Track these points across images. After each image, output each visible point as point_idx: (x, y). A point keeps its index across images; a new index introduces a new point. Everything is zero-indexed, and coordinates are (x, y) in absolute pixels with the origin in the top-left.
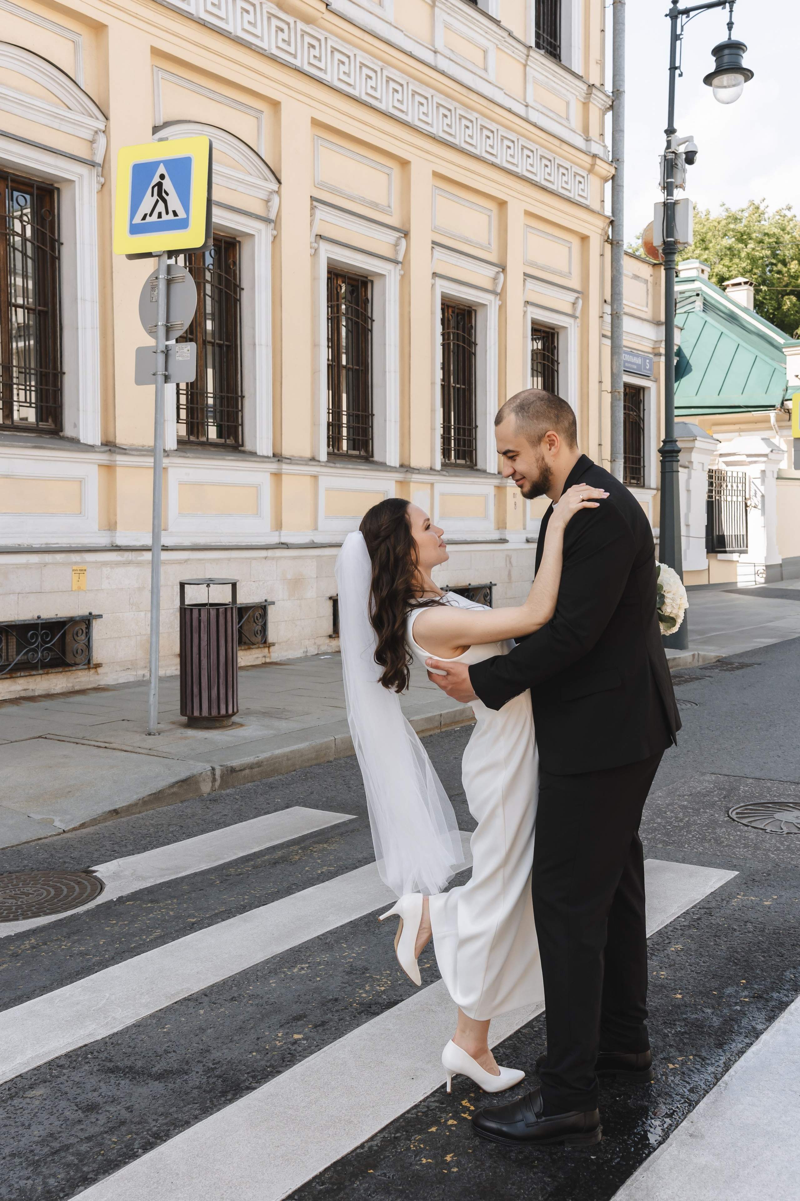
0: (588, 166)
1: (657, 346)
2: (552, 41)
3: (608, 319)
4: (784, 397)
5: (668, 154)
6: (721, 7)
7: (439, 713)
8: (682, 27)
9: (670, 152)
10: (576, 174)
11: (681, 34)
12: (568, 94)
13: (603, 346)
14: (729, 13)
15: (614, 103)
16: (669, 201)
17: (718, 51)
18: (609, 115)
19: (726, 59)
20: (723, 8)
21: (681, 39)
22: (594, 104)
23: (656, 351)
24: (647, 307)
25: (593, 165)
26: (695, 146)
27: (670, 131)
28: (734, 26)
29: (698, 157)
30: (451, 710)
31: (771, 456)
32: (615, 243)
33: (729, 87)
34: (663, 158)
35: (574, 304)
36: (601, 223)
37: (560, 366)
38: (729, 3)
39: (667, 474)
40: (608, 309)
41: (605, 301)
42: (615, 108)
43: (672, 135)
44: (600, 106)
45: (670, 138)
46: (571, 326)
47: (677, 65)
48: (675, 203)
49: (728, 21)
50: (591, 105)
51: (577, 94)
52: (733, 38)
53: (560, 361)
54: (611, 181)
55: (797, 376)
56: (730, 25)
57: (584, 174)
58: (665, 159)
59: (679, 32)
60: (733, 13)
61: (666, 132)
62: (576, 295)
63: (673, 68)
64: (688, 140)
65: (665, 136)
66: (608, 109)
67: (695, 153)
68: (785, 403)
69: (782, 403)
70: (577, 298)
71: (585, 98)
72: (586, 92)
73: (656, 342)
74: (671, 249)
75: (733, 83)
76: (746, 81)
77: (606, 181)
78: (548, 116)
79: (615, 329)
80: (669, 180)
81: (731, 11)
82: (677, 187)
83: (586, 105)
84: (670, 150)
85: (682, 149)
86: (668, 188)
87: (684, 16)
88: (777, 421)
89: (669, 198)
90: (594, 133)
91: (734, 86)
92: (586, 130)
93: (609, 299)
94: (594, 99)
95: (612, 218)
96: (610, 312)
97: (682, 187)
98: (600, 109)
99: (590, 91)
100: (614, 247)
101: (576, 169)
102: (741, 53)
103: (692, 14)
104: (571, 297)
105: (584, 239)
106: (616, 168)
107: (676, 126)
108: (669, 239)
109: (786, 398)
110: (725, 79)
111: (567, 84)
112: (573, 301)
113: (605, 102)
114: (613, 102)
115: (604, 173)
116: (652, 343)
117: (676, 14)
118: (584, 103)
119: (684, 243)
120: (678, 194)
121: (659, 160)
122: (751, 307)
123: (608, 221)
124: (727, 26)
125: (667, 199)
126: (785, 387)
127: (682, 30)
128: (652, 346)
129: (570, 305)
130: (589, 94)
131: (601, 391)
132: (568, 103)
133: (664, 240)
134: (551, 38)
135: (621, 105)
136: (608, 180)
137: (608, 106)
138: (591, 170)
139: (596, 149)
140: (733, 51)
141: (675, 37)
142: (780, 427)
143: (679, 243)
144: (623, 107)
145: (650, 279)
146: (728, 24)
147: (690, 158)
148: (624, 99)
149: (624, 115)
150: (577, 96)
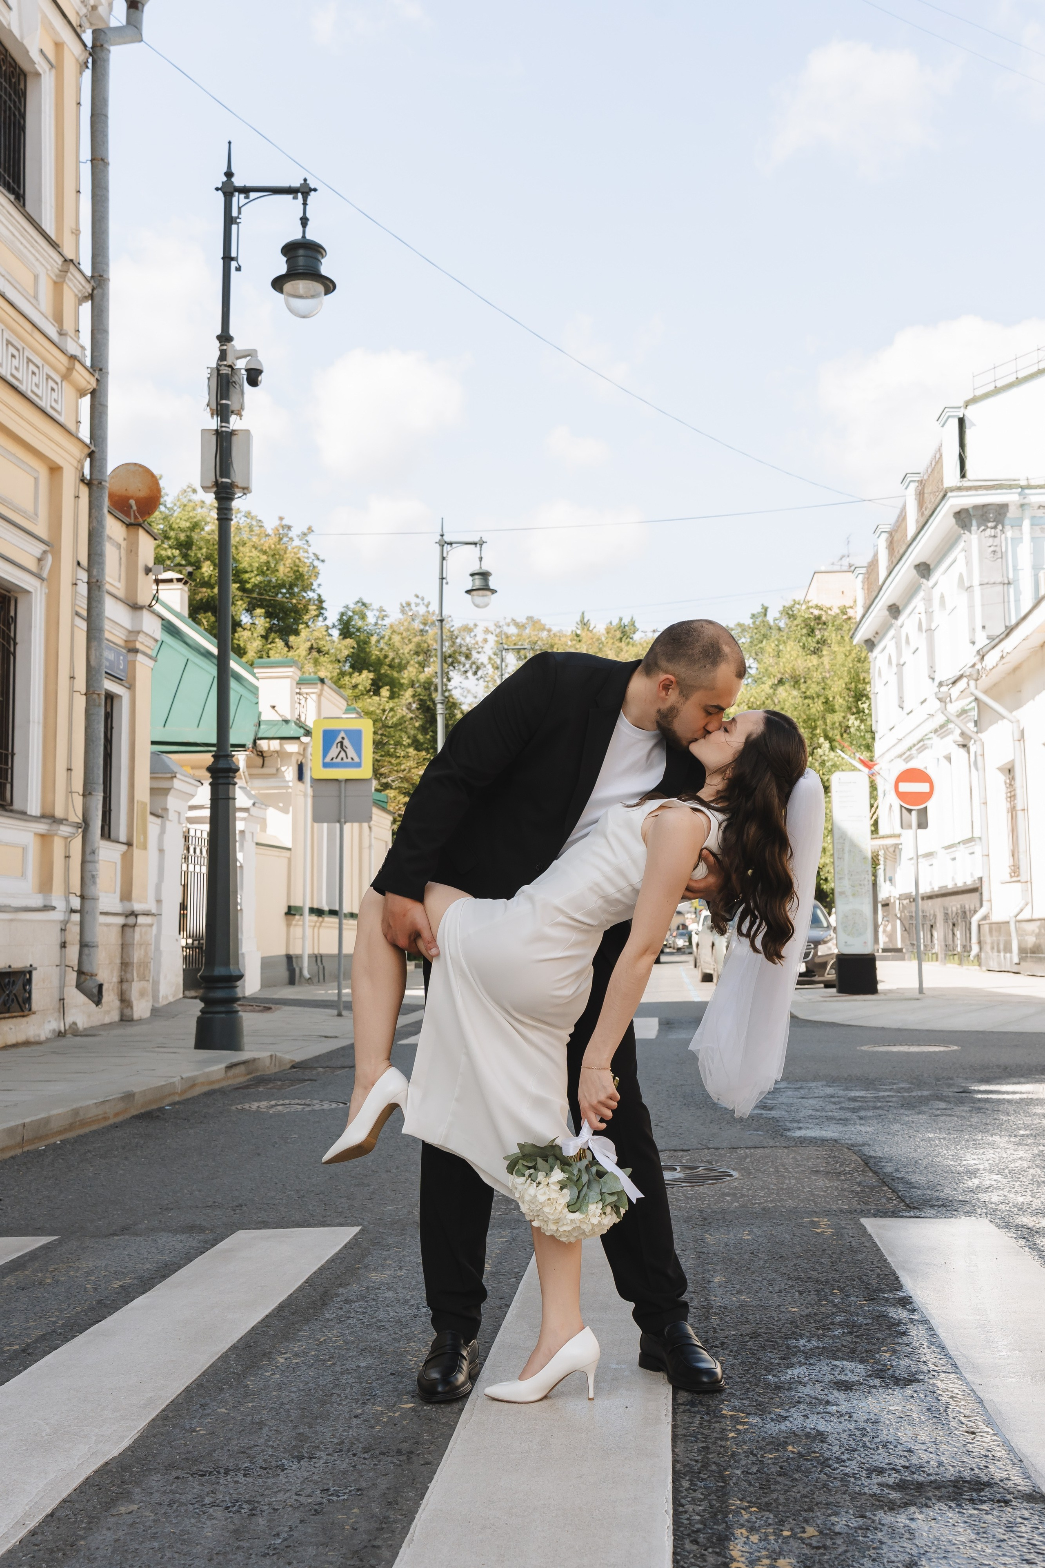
0: (63, 370)
1: (131, 639)
2: (15, 187)
3: (83, 589)
4: (256, 735)
5: (223, 368)
6: (291, 196)
7: (21, 1122)
8: (239, 208)
9: (225, 366)
10: (49, 377)
11: (238, 218)
12: (37, 264)
13: (76, 629)
14: (302, 206)
15: (95, 292)
16: (224, 429)
17: (289, 250)
18: (87, 307)
19: (301, 261)
20: (294, 198)
21: (238, 224)
22: (70, 287)
23: (131, 646)
24: (119, 581)
25: (70, 370)
26: (261, 364)
27: (225, 338)
28: (309, 223)
29: (262, 378)
30: (34, 1118)
31: (253, 811)
32: (96, 482)
33: (307, 297)
34: (216, 372)
35: (40, 560)
36: (78, 452)
37: (18, 647)
38: (302, 193)
39: (221, 802)
40: (83, 576)
41: (79, 564)
42: (97, 299)
43: (229, 344)
44: (77, 292)
45: (225, 347)
46: (36, 591)
47: (233, 254)
48: (233, 433)
49: (301, 215)
50: (65, 287)
51: (49, 268)
52: (309, 236)
53: (18, 640)
54: (89, 396)
55: (273, 707)
56: (304, 221)
57: (58, 380)
58: (219, 375)
59: (235, 213)
60: (308, 207)
61: (219, 338)
62: (44, 547)
63: (228, 258)
64: (250, 354)
65: (217, 344)
66: (84, 299)
67: (259, 372)
68: (258, 742)
69: (255, 742)
70: (45, 552)
71: (57, 276)
72: (60, 267)
73: (130, 632)
74: (227, 493)
75: (312, 293)
76: (326, 294)
77: (82, 394)
78: (15, 288)
79: (94, 604)
80: (224, 402)
81: (305, 204)
82: (232, 412)
83: (58, 285)
84: (225, 363)
85: (241, 364)
86: (222, 412)
87: (242, 196)
88: (248, 766)
89: (223, 424)
90: (68, 326)
91: (313, 297)
92: (58, 318)
93: (84, 562)
94: (70, 280)
95: (93, 448)
96: (86, 580)
97: (239, 414)
98: (76, 295)
99: (65, 268)
100: (95, 488)
101: (47, 370)
102: (320, 258)
103: (253, 195)
104: (37, 549)
105: (55, 470)
106: (97, 380)
107: (232, 332)
108: (224, 480)
109: (260, 736)
110: (302, 285)
111: (37, 251)
112: (38, 555)
113: (84, 287)
114: (93, 290)
115: (83, 384)
116: (125, 633)
117: (231, 190)
118: (55, 283)
119: (244, 489)
120: (235, 423)
121: (206, 374)
122: (186, 613)
123: (87, 451)
124: (300, 222)
125: (222, 427)
126: (256, 721)
127: (239, 212)
128: (124, 638)
129: (35, 561)
130: (64, 272)
131: (72, 691)
132: (36, 277)
133: (217, 481)
134: (14, 182)
135: (104, 296)
136: (85, 395)
137: (87, 294)
138: (66, 376)
139: (72, 349)
140: (310, 253)
141: (230, 221)
142: (251, 776)
143: (237, 487)
144: (108, 300)
145: (123, 544)
146: (301, 219)
147: (254, 377)
148: (108, 289)
149: (108, 310)
150: (47, 270)
